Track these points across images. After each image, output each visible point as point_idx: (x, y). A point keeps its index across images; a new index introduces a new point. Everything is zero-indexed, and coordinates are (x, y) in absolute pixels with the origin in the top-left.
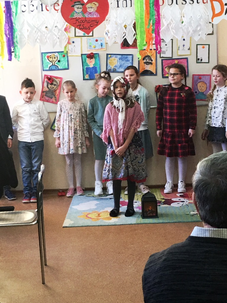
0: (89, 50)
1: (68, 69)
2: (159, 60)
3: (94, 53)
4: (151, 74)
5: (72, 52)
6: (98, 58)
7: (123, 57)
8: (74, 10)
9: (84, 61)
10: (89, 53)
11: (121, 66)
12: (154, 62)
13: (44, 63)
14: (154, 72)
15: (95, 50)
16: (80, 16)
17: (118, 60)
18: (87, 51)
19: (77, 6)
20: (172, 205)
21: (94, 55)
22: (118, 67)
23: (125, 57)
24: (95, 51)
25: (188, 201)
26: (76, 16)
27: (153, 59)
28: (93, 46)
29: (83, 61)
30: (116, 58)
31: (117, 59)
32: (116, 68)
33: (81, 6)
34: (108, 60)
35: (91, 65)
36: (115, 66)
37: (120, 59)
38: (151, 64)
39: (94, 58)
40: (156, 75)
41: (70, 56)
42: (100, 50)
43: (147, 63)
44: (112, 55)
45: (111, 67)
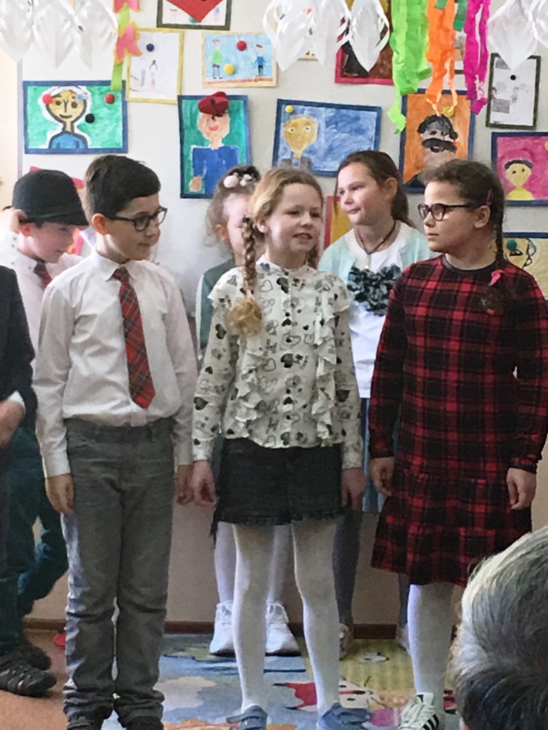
0: (211, 80)
1: (123, 151)
2: (484, 137)
3: (229, 92)
5: (142, 84)
6: (242, 114)
9: (187, 122)
10: (210, 92)
13: (31, 120)
15: (235, 82)
17: (323, 126)
18: (203, 83)
21: (231, 102)
22: (321, 153)
23: (349, 116)
24: (231, 85)
27: (460, 129)
28: (226, 68)
29: (185, 121)
30: (315, 120)
31: (316, 122)
32: (313, 158)
34: (282, 124)
35: (215, 142)
37: (328, 124)
38: (451, 147)
39: (230, 113)
41: (136, 101)
42: (253, 84)
43: (433, 144)
44: (301, 107)
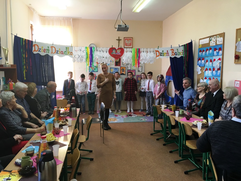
1: (98, 72)
2: (127, 70)
4: (124, 74)
7: (116, 69)
8: (113, 51)
11: (114, 72)
12: (125, 71)
13: (90, 69)
14: (125, 74)
16: (115, 54)
19: (114, 50)
20: (132, 116)
25: (137, 115)
26: (113, 54)
27: (125, 70)
31: (113, 69)
33: (115, 51)
34: (111, 69)
36: (113, 72)
37: (114, 69)
38: (124, 71)
40: (125, 75)
41: (98, 68)
43: (123, 71)
45: (112, 72)
